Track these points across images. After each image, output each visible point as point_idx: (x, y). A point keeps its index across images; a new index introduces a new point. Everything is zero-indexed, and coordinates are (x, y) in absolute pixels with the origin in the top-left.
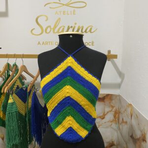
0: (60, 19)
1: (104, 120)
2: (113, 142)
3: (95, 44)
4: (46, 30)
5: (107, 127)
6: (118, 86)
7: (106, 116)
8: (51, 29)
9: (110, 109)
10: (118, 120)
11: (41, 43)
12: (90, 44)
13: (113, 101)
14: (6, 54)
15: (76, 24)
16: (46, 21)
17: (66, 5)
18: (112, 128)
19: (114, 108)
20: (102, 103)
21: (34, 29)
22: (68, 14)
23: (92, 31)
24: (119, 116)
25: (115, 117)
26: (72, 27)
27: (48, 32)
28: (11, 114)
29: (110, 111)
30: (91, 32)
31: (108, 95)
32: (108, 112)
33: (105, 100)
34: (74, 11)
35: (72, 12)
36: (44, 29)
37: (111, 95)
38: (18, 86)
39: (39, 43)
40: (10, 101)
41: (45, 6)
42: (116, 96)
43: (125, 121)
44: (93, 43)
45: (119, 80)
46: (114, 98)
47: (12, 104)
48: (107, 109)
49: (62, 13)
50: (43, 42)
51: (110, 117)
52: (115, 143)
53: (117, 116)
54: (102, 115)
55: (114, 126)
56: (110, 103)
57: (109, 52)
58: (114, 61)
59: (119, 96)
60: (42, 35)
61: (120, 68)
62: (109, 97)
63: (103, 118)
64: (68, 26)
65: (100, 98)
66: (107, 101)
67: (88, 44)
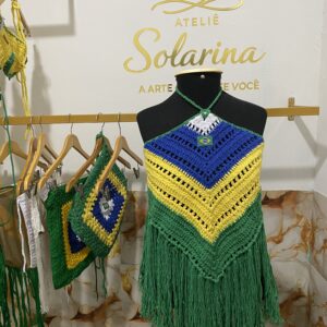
0: (185, 35)
1: (281, 246)
2: (300, 289)
3: (260, 85)
4: (156, 59)
5: (287, 260)
6: (312, 173)
7: (285, 237)
8: (167, 57)
9: (294, 221)
10: (312, 243)
11: (146, 88)
12: (250, 86)
13: (301, 205)
15: (219, 44)
16: (156, 40)
18: (299, 261)
19: (303, 220)
20: (276, 210)
21: (131, 59)
22: (202, 24)
23: (254, 59)
24: (313, 234)
25: (303, 237)
26: (211, 51)
27: (160, 63)
29: (295, 226)
30: (252, 61)
31: (289, 193)
32: (289, 229)
33: (284, 204)
34: (216, 17)
35: (212, 22)
36: (152, 58)
37: (297, 192)
39: (142, 89)
42: (307, 194)
44: (256, 84)
45: (312, 161)
46: (302, 198)
48: (287, 223)
49: (189, 23)
50: (151, 87)
51: (293, 238)
52: (305, 292)
53: (308, 235)
54: (276, 234)
55: (303, 256)
56: (293, 209)
57: (291, 101)
58: (301, 120)
59: (313, 193)
60: (147, 71)
61: (315, 137)
62: (292, 196)
63: (279, 242)
64: (204, 51)
65: (272, 200)
66: (287, 205)
67: (246, 86)
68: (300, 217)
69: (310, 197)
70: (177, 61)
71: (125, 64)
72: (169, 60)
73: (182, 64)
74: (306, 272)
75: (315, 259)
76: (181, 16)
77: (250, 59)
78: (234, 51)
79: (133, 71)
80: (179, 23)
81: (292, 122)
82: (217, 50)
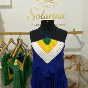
0: (45, 10)
1: (71, 70)
2: (76, 82)
4: (37, 17)
5: (72, 74)
6: (80, 50)
7: (72, 68)
8: (40, 16)
9: (74, 63)
11: (34, 25)
12: (63, 25)
13: (76, 59)
15: (55, 13)
18: (76, 74)
19: (77, 63)
20: (70, 60)
21: (29, 16)
22: (50, 7)
24: (80, 67)
26: (52, 15)
27: (38, 18)
31: (73, 55)
32: (73, 65)
33: (72, 58)
34: (54, 5)
35: (53, 6)
39: (32, 25)
44: (65, 25)
45: (80, 46)
46: (77, 57)
48: (73, 64)
49: (46, 6)
51: (74, 68)
52: (77, 83)
53: (78, 67)
54: (69, 67)
56: (74, 60)
57: (74, 30)
60: (34, 20)
61: (80, 39)
63: (70, 69)
64: (50, 15)
65: (69, 57)
66: (73, 59)
67: (62, 25)
68: (76, 62)
69: (79, 56)
70: (43, 17)
71: (27, 18)
72: (40, 17)
73: (44, 18)
74: (78, 77)
75: (80, 74)
76: (44, 4)
77: (63, 17)
78: (59, 15)
79: (30, 20)
80: (43, 6)
81: (74, 35)
82: (54, 15)
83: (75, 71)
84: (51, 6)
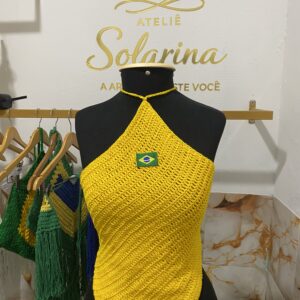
0: (146, 35)
1: (238, 251)
2: (257, 296)
3: (221, 87)
4: (118, 58)
5: (245, 265)
6: (272, 178)
7: (243, 242)
8: (128, 55)
9: (253, 227)
10: (271, 249)
11: (108, 86)
12: (210, 87)
13: (260, 210)
14: (35, 108)
15: (180, 44)
16: (118, 39)
17: (160, 5)
18: (256, 267)
19: (262, 226)
20: (237, 213)
21: (93, 56)
22: (164, 24)
23: (215, 60)
24: (271, 241)
25: (262, 243)
26: (172, 51)
27: (122, 62)
28: (45, 235)
29: (252, 231)
30: (213, 62)
31: (248, 197)
32: (247, 234)
33: (242, 208)
34: (178, 17)
35: (173, 23)
36: (114, 58)
37: (256, 197)
38: (60, 175)
39: (103, 86)
40: (45, 208)
41: (116, 8)
42: (266, 199)
43: (286, 253)
44: (217, 85)
46: (261, 202)
47: (49, 213)
48: (246, 227)
50: (112, 84)
51: (251, 243)
53: (267, 242)
54: (234, 238)
55: (261, 262)
56: (252, 213)
57: (253, 104)
59: (273, 199)
60: (109, 69)
62: (250, 201)
63: (236, 246)
64: (165, 51)
65: (231, 203)
66: (246, 210)
67: (207, 87)
68: (258, 222)
69: (270, 202)
71: (88, 61)
72: (131, 58)
75: (272, 267)
77: (212, 60)
78: (195, 51)
81: (253, 126)
82: (178, 51)
83: (254, 253)
84: (167, 21)
